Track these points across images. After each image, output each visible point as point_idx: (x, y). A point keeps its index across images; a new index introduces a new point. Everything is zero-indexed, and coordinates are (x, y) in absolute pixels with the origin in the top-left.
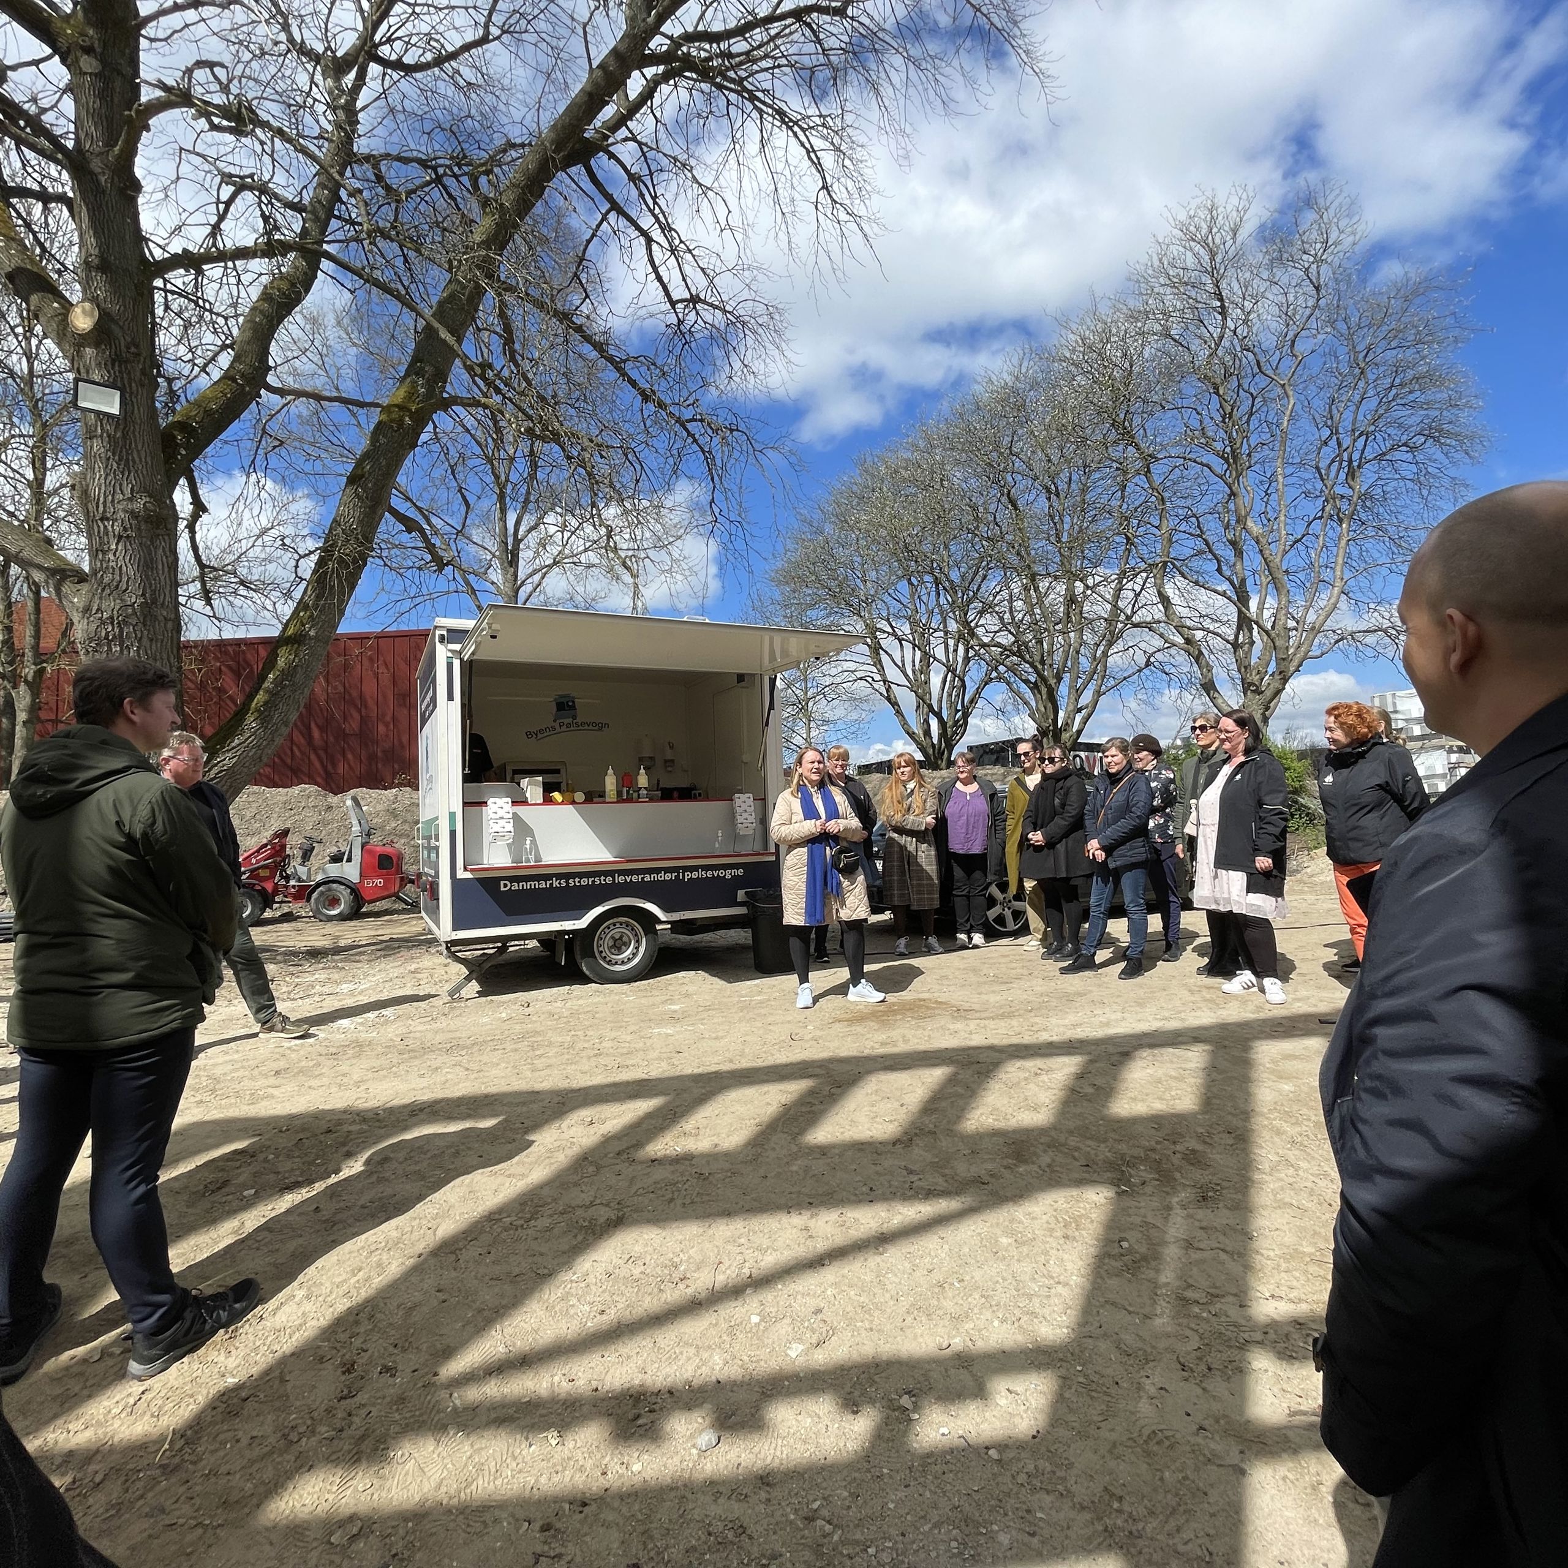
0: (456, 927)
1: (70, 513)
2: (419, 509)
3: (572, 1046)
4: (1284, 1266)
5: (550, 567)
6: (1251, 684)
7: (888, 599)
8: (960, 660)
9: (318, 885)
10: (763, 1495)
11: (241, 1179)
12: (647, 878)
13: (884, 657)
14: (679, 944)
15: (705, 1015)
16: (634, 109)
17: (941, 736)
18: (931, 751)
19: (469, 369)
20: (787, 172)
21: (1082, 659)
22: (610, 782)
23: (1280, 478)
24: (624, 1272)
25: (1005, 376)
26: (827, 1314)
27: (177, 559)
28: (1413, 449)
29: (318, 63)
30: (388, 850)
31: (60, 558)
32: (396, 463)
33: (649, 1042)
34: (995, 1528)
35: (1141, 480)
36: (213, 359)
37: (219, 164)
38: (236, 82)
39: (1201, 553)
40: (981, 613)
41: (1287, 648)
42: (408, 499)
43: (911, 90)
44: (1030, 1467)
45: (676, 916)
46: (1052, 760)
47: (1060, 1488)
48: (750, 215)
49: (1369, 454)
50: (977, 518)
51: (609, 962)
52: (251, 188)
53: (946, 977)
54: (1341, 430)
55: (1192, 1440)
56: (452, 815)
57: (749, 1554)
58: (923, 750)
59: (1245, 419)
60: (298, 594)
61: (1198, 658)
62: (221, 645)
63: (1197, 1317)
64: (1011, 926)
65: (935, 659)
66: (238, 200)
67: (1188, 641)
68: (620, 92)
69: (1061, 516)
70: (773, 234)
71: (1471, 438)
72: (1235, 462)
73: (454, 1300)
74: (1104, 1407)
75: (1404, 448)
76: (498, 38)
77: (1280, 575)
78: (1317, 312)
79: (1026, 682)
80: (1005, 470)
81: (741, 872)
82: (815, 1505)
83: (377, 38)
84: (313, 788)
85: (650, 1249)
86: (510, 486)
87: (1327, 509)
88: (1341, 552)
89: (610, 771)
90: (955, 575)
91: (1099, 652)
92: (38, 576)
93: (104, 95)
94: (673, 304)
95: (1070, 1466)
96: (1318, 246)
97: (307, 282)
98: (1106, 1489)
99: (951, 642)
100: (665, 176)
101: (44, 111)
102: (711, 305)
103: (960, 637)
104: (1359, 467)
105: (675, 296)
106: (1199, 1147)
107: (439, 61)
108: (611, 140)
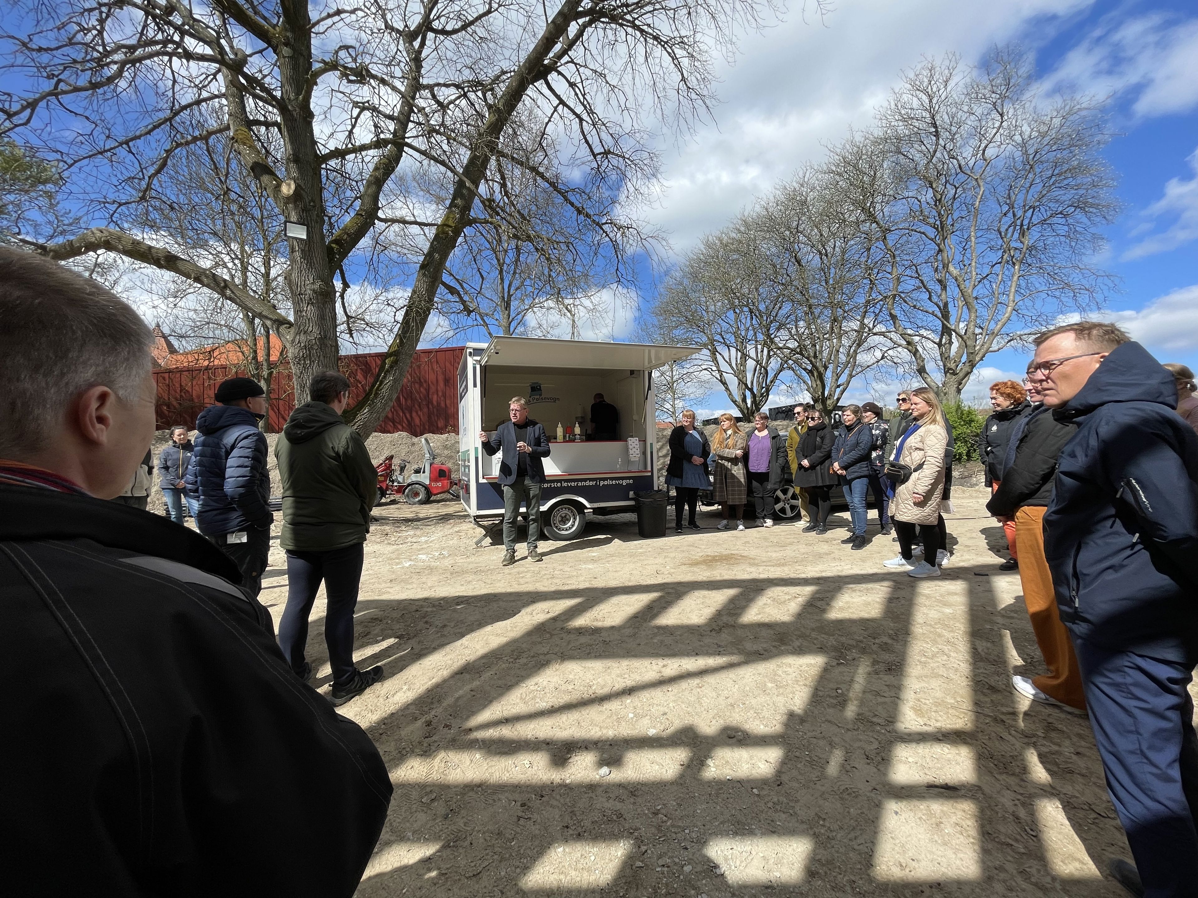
0: (479, 508)
1: (283, 290)
2: (457, 280)
3: (539, 573)
4: (934, 709)
5: (528, 310)
6: (950, 369)
7: (720, 321)
8: (765, 357)
9: (409, 485)
10: (632, 800)
11: (375, 632)
12: (580, 484)
13: (719, 357)
14: (597, 521)
15: (610, 559)
16: (571, 44)
17: (752, 403)
18: (746, 412)
19: (483, 202)
20: (661, 73)
21: (841, 355)
22: (560, 431)
23: (973, 239)
24: (563, 688)
25: (795, 184)
26: (669, 716)
27: (336, 314)
28: (1065, 216)
29: (400, 35)
30: (443, 467)
31: (278, 313)
32: (444, 256)
33: (580, 572)
34: (754, 827)
35: (881, 244)
36: (351, 205)
37: (352, 97)
38: (359, 57)
39: (919, 288)
40: (778, 329)
41: (975, 346)
42: (451, 275)
43: (737, 15)
44: (776, 800)
45: (596, 505)
46: (813, 419)
47: (791, 811)
48: (640, 99)
49: (1035, 220)
50: (776, 272)
51: (559, 529)
52: (368, 109)
53: (748, 542)
54: (1016, 206)
55: (868, 794)
56: (476, 449)
57: (624, 827)
58: (742, 411)
59: (950, 203)
60: (396, 330)
61: (915, 353)
62: (357, 357)
63: (878, 732)
64: (789, 514)
65: (750, 357)
66: (362, 116)
67: (909, 343)
68: (564, 35)
69: (829, 269)
70: (653, 109)
71: (1108, 206)
72: (942, 230)
73: (479, 696)
74: (819, 774)
75: (1060, 216)
76: (497, 10)
77: (970, 300)
78: (1001, 131)
79: (805, 369)
80: (794, 242)
81: (631, 481)
82: (659, 808)
83: (432, 17)
84: (404, 434)
85: (577, 677)
86: (505, 266)
87: (1005, 257)
88: (1014, 284)
89: (560, 425)
90: (762, 307)
91: (852, 350)
92: (268, 323)
93: (295, 67)
94: (595, 156)
95: (797, 801)
96: (1003, 87)
97: (397, 159)
98: (816, 814)
99: (759, 347)
100: (589, 81)
101: (265, 76)
102: (617, 155)
103: (765, 344)
104: (1028, 229)
105: (596, 151)
106: (890, 641)
107: (464, 28)
108: (559, 64)
